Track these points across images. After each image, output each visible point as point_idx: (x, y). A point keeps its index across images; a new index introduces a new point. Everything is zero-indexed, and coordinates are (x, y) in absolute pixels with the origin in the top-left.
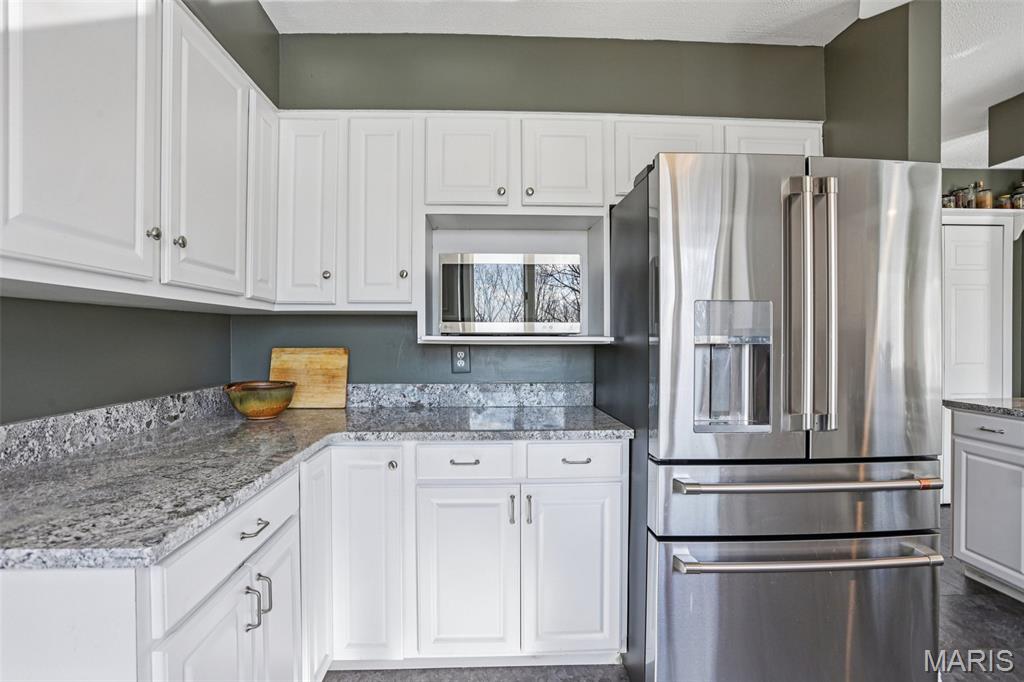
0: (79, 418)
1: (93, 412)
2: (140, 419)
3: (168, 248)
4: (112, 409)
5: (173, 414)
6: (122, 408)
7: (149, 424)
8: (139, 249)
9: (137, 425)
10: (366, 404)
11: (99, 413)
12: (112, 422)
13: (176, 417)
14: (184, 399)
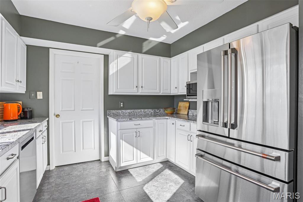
0: (139, 110)
1: (141, 110)
2: (150, 112)
3: (140, 89)
4: (145, 110)
5: (157, 112)
6: (147, 110)
7: (152, 113)
8: (135, 89)
9: (149, 113)
10: (191, 114)
11: (143, 110)
12: (145, 111)
13: (158, 113)
14: (160, 110)
